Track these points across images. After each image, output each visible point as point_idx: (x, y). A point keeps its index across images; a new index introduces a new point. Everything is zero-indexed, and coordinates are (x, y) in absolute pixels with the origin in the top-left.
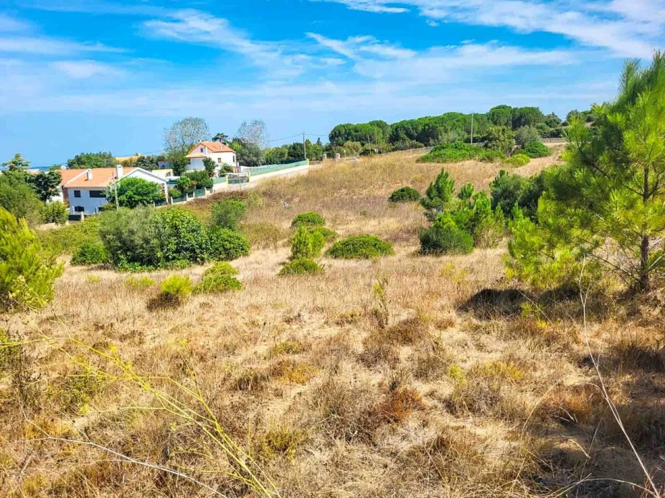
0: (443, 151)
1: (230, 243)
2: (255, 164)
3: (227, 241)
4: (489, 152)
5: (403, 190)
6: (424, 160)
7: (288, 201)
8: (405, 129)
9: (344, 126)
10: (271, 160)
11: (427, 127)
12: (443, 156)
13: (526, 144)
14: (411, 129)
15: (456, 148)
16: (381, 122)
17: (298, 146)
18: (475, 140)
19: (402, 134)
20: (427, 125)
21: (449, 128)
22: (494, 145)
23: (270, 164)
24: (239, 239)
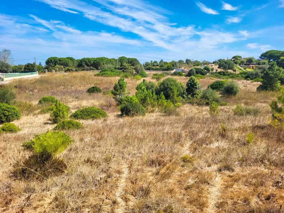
0: (106, 72)
1: (8, 112)
2: (6, 72)
3: (6, 110)
4: (125, 74)
5: (93, 88)
6: (98, 75)
7: (32, 91)
8: (85, 61)
9: (53, 58)
10: (16, 71)
11: (95, 62)
12: (106, 74)
13: (139, 72)
14: (88, 62)
15: (112, 71)
16: (72, 58)
17: (30, 65)
18: (118, 69)
19: (84, 64)
20: (96, 61)
21: (105, 63)
22: (127, 71)
23: (16, 72)
24: (14, 110)
